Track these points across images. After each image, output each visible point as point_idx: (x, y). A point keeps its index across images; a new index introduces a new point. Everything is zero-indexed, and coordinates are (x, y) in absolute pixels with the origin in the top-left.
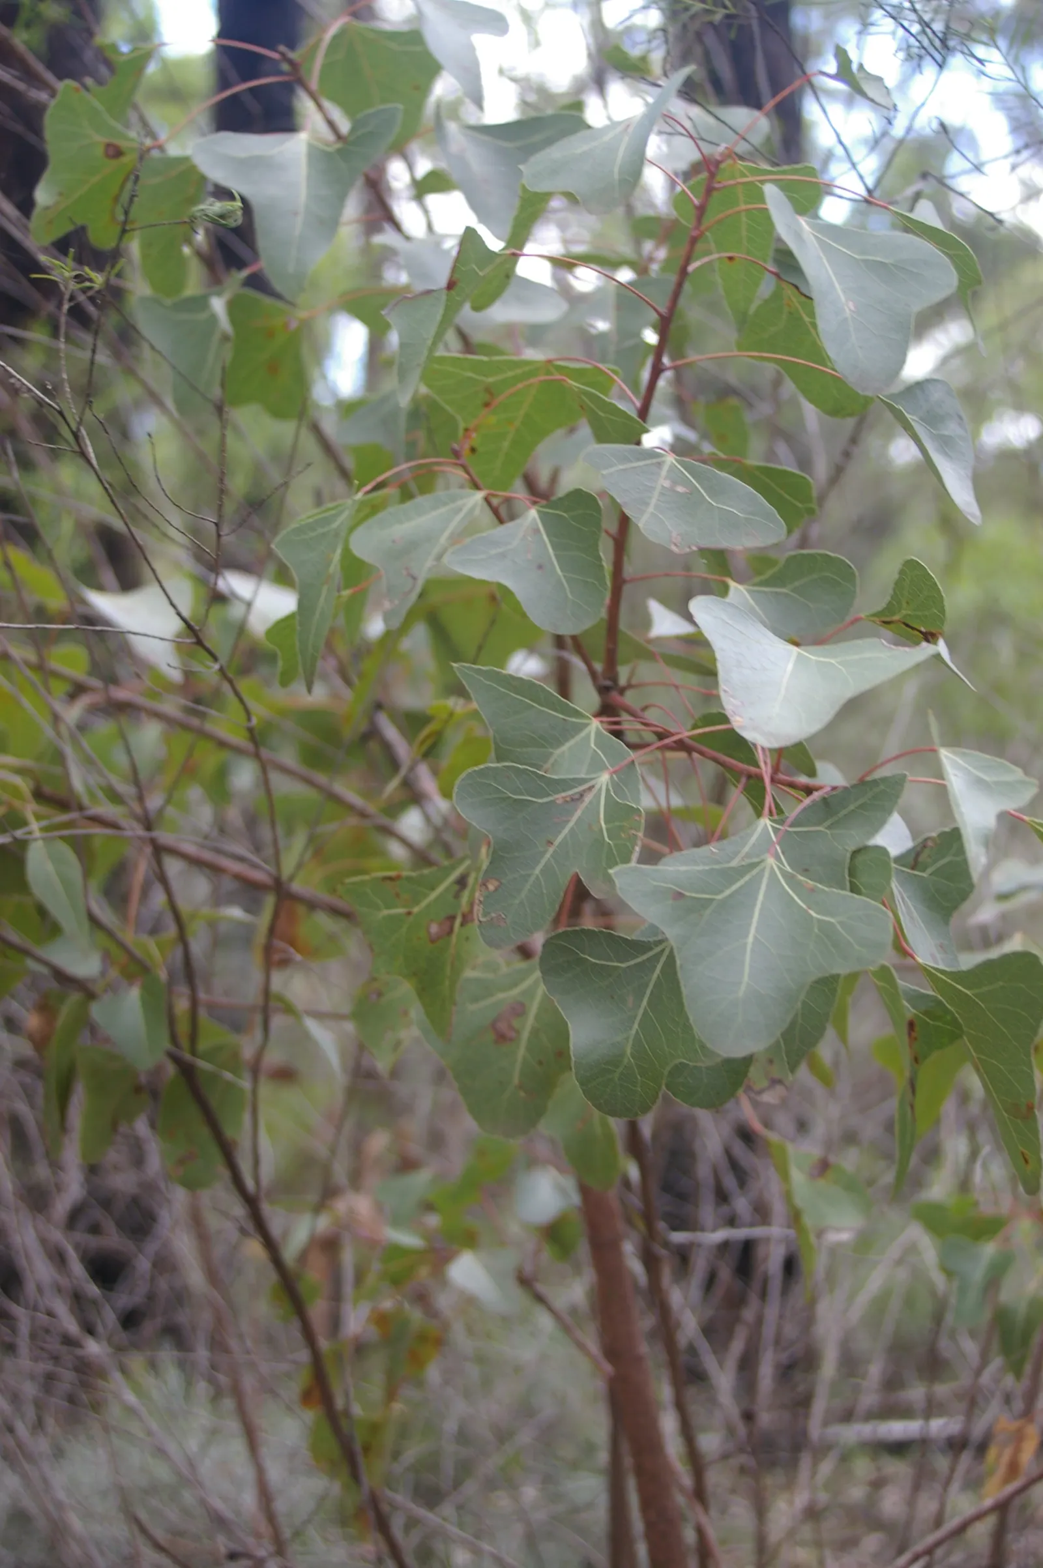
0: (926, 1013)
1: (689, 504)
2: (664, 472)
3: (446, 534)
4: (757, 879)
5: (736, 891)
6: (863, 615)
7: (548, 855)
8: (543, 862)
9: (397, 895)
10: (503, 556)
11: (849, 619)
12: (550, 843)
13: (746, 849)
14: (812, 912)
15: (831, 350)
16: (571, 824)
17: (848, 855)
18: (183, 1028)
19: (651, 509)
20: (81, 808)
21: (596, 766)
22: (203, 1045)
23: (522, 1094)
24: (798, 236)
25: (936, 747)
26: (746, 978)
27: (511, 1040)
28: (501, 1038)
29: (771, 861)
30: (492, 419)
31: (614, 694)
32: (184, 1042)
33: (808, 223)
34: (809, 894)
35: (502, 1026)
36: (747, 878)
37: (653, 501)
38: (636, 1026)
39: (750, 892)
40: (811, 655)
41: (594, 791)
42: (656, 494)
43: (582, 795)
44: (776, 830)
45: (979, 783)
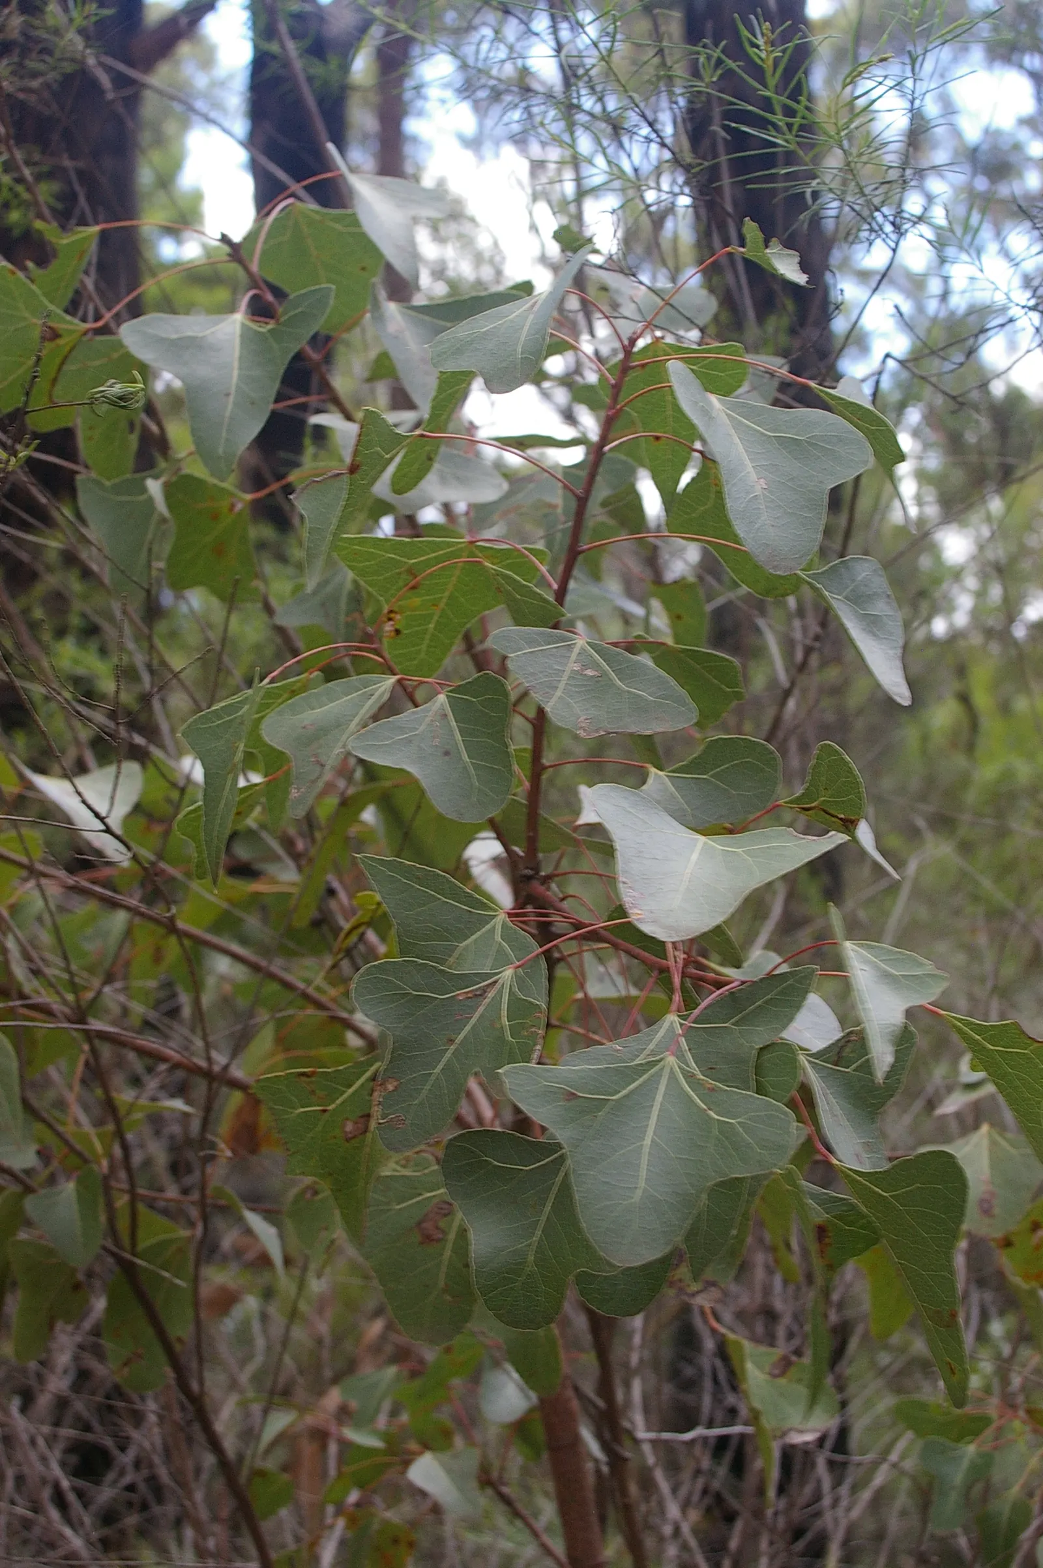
0: (839, 1217)
1: (597, 688)
2: (574, 656)
3: (357, 720)
4: (655, 1080)
5: (632, 1092)
6: (780, 802)
7: (448, 1055)
8: (444, 1060)
9: (313, 1092)
10: (409, 741)
11: (769, 805)
12: (452, 1041)
13: (651, 1046)
14: (712, 1114)
15: (740, 529)
16: (473, 1021)
17: (754, 1052)
18: (123, 1224)
19: (559, 693)
20: (22, 996)
21: (502, 960)
22: (142, 1245)
23: (448, 1298)
24: (706, 412)
25: (840, 941)
26: (642, 1184)
27: (438, 1240)
28: (428, 1239)
29: (671, 1060)
30: (417, 601)
31: (535, 884)
32: (126, 1240)
33: (719, 400)
34: (708, 1094)
35: (428, 1225)
36: (645, 1077)
37: (562, 685)
38: (539, 1233)
39: (648, 1090)
40: (716, 844)
41: (498, 986)
42: (565, 677)
43: (484, 991)
44: (681, 1025)
45: (887, 977)
